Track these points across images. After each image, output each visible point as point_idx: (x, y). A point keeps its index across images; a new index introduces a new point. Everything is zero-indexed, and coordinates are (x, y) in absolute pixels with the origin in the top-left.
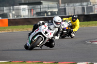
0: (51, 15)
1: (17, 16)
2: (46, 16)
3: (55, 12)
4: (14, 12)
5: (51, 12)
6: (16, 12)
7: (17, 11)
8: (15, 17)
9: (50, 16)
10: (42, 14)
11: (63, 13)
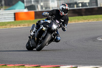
0: (82, 6)
1: (46, 8)
2: (75, 8)
3: (86, 3)
4: (42, 4)
5: (82, 3)
6: (44, 4)
7: (45, 2)
8: (44, 8)
9: (81, 8)
10: (72, 6)
11: (95, 4)
